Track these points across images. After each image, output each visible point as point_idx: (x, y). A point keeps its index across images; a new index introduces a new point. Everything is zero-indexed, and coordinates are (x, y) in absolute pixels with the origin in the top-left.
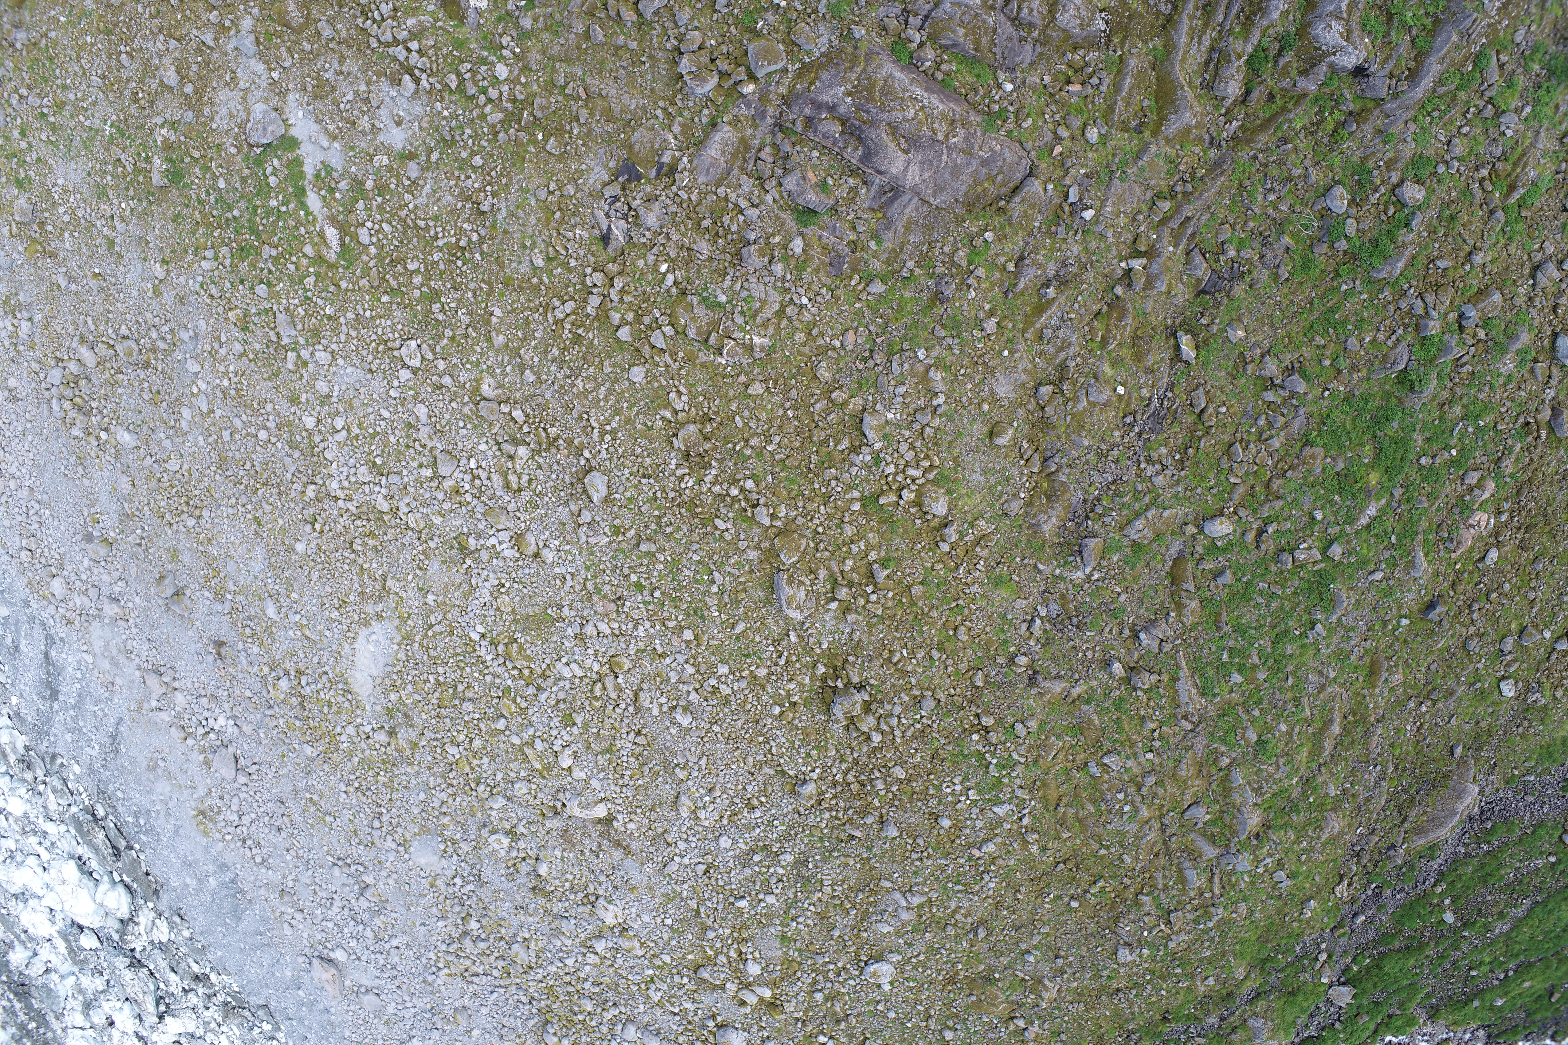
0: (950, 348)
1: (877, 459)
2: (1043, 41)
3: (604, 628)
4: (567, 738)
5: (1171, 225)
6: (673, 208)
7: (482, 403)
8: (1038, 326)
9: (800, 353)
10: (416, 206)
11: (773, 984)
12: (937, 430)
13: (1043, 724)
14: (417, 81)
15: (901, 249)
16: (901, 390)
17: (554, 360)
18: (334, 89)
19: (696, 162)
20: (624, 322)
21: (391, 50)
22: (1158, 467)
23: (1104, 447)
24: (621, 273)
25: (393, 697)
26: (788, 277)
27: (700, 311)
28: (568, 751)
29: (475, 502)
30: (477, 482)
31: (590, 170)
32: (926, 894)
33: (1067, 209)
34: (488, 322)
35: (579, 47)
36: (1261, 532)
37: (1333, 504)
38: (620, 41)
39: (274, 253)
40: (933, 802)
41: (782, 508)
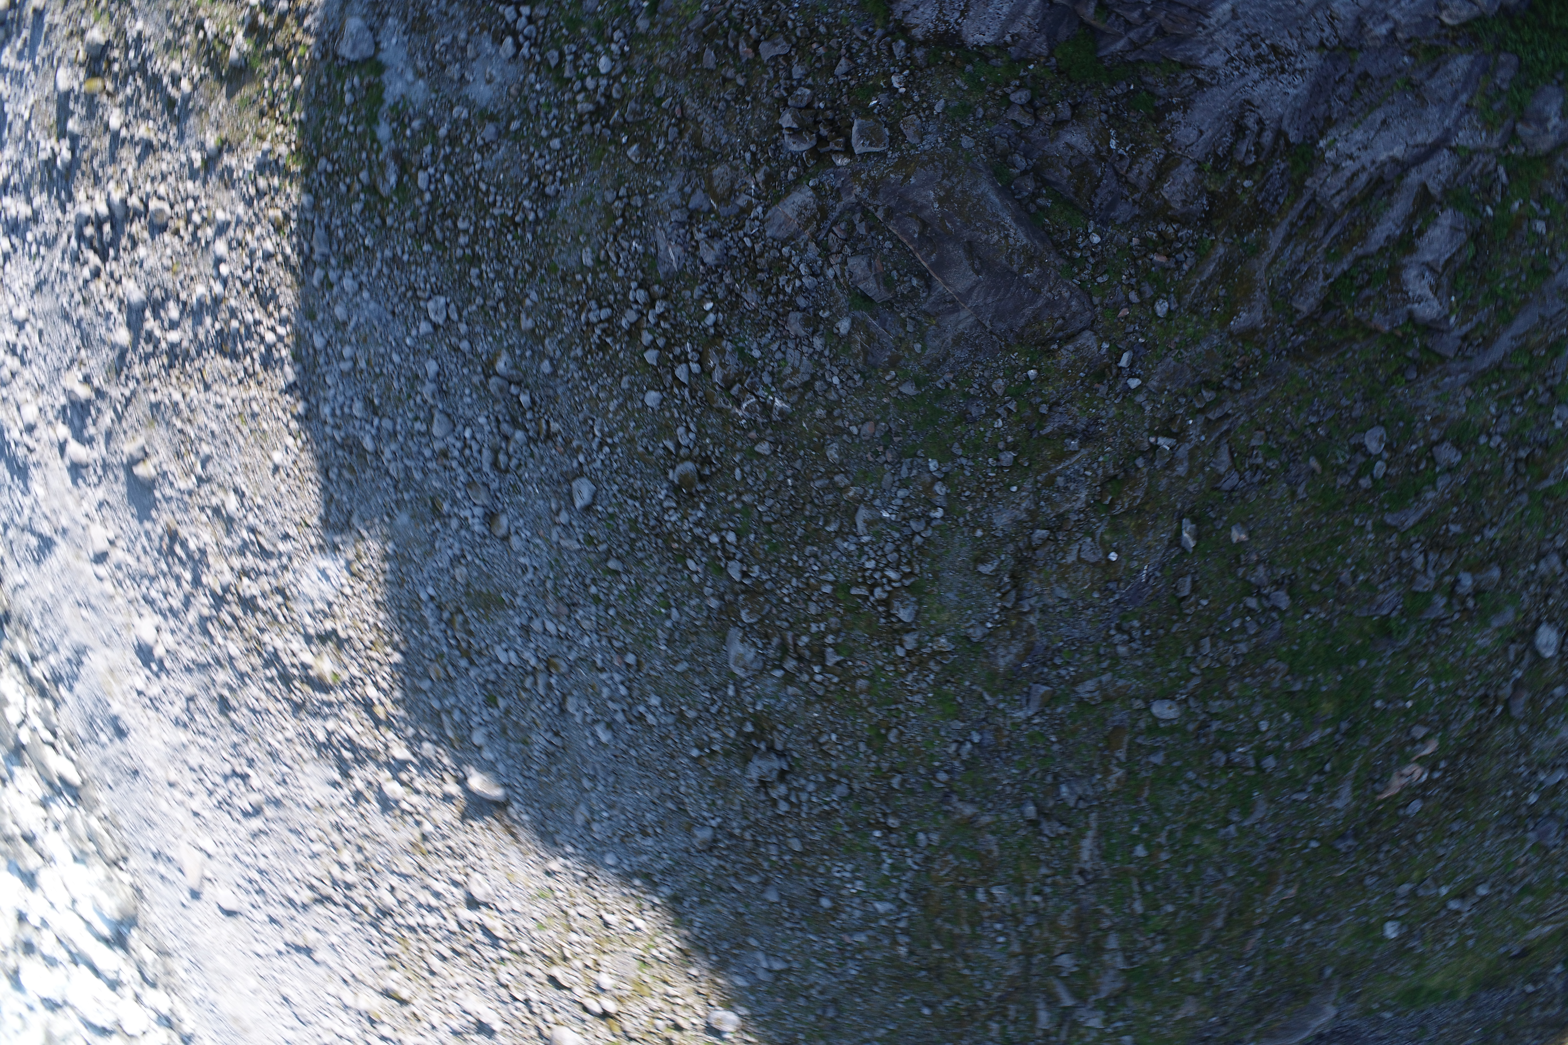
0: (962, 467)
1: (861, 553)
2: (1142, 204)
3: (551, 627)
4: (486, 717)
5: (1211, 416)
6: (734, 252)
7: (493, 380)
8: (1052, 472)
9: (816, 428)
10: (482, 168)
11: (618, 1002)
12: (926, 540)
13: (945, 840)
14: (518, 47)
15: (945, 360)
16: (902, 493)
17: (576, 359)
18: (433, 27)
19: (769, 214)
20: (653, 344)
21: (501, 8)
22: (1126, 637)
23: (1080, 604)
24: (664, 297)
26: (827, 353)
27: (732, 361)
28: (483, 730)
29: (460, 470)
30: (467, 452)
31: (664, 187)
32: (788, 962)
33: (1114, 371)
34: (521, 302)
35: (688, 66)
36: (1204, 725)
37: (1281, 720)
38: (730, 73)
39: (329, 168)
40: (820, 881)
41: (756, 568)
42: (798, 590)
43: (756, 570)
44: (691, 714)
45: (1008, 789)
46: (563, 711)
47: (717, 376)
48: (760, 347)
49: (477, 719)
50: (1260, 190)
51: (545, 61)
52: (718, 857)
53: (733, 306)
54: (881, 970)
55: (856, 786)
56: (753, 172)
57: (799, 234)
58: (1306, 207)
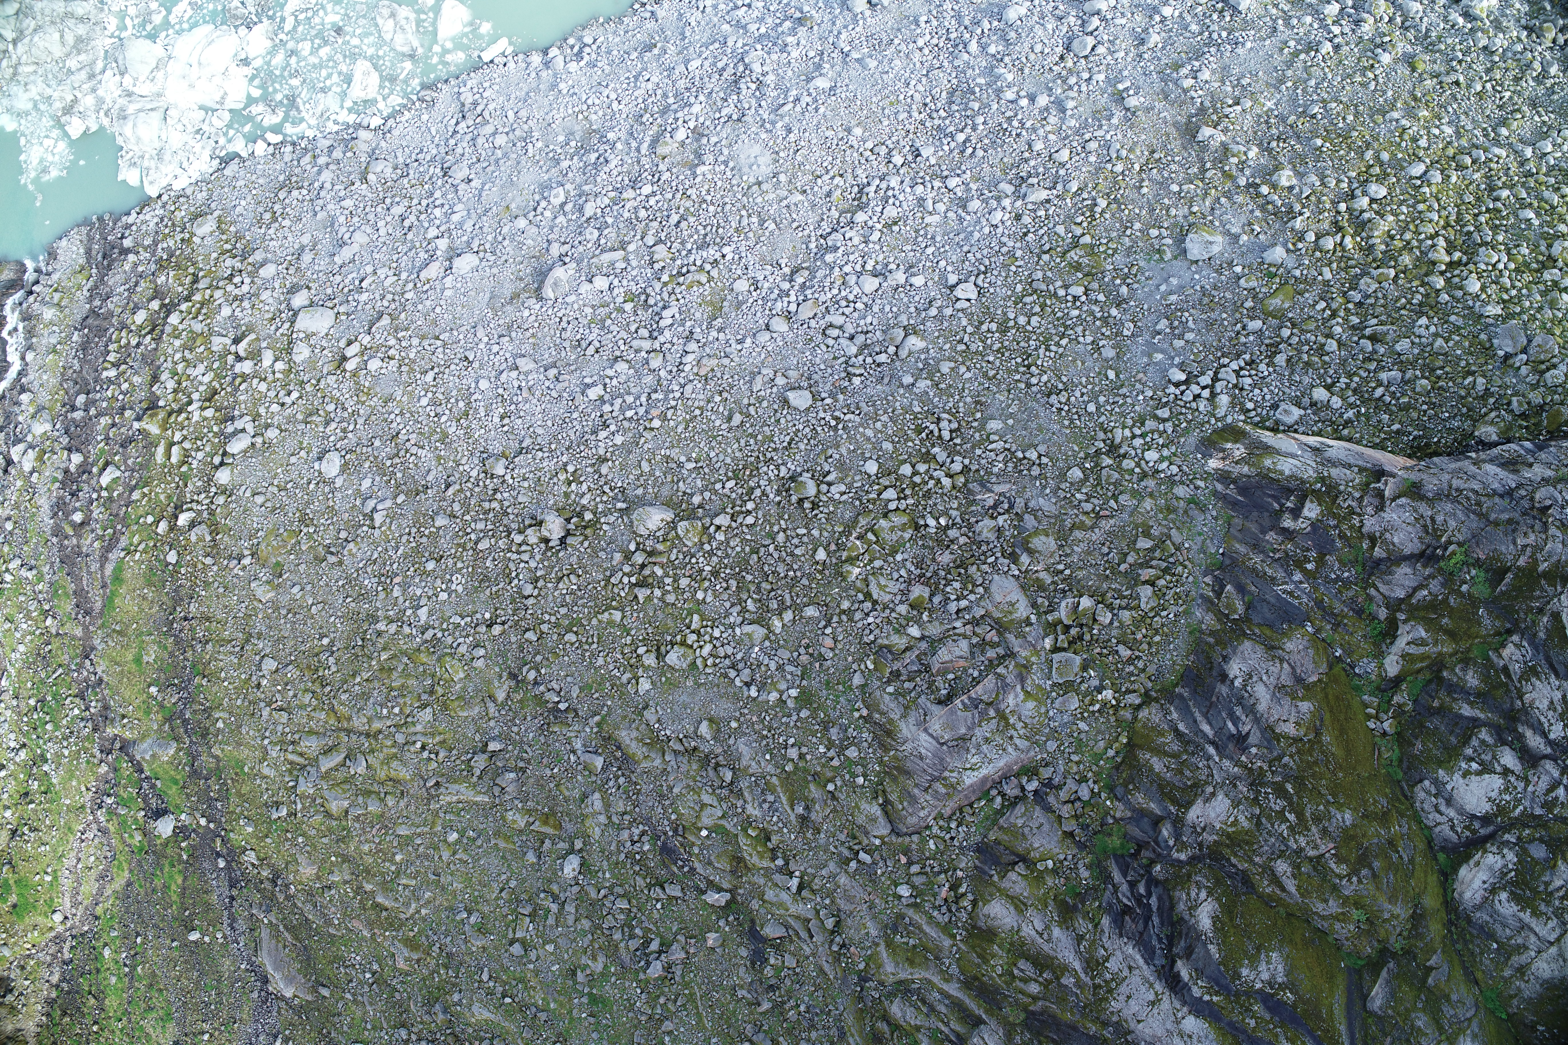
0: (790, 716)
1: (728, 626)
5: (813, 923)
7: (901, 333)
8: (779, 790)
9: (834, 600)
10: (1079, 343)
12: (732, 680)
14: (1177, 385)
17: (912, 405)
19: (1012, 580)
20: (916, 473)
23: (668, 803)
24: (954, 486)
26: (894, 615)
27: (895, 536)
32: (381, 527)
33: (856, 847)
34: (964, 364)
35: (1141, 526)
36: (555, 898)
37: (553, 963)
43: (721, 538)
44: (604, 470)
45: (516, 730)
46: (617, 359)
47: (884, 523)
48: (904, 560)
49: (616, 282)
51: (1161, 406)
52: (478, 477)
53: (940, 542)
54: (366, 606)
55: (530, 602)
56: (1047, 570)
57: (993, 602)
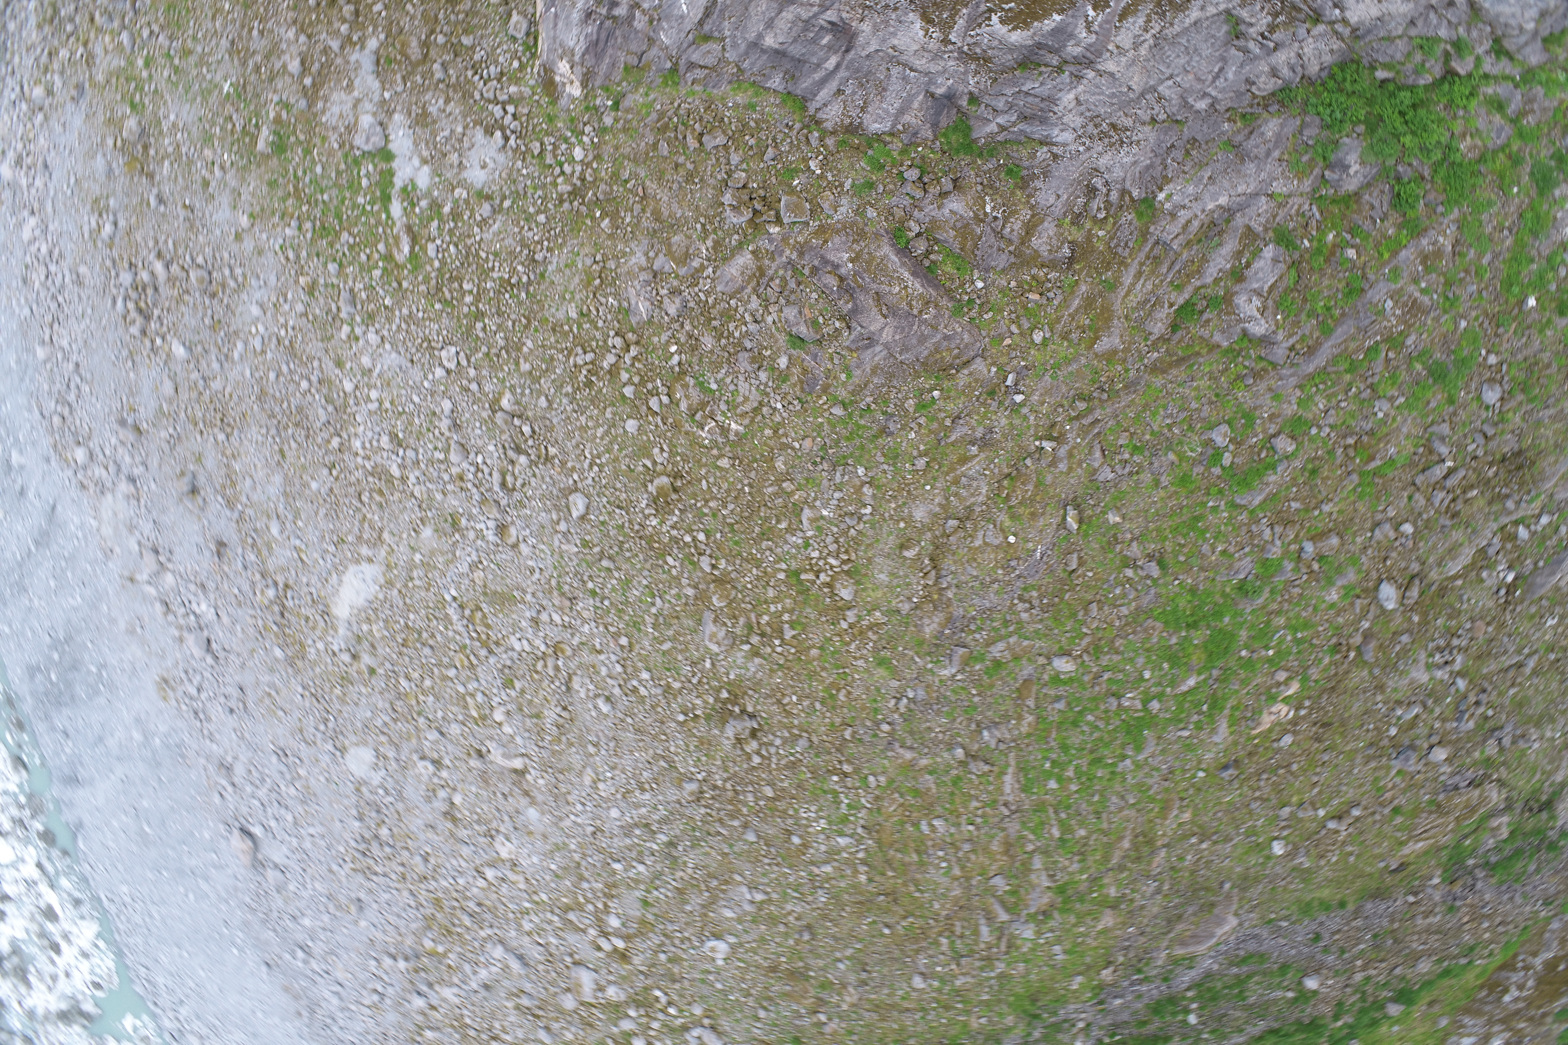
0: (885, 472)
1: (807, 545)
2: (1016, 254)
3: (556, 618)
4: (505, 698)
5: (1084, 422)
6: (692, 304)
7: (499, 414)
9: (766, 444)
11: (627, 938)
12: (859, 532)
13: (891, 781)
14: (506, 139)
15: (866, 386)
16: (837, 495)
17: (567, 395)
18: (434, 122)
19: (718, 273)
20: (630, 382)
21: (490, 107)
22: (1027, 605)
24: (637, 343)
25: (365, 627)
27: (694, 393)
28: (502, 709)
29: (474, 490)
30: (480, 475)
31: (633, 253)
32: (767, 893)
34: (519, 350)
35: (647, 154)
36: (1098, 676)
37: (1161, 669)
38: (681, 160)
39: (351, 241)
40: (790, 821)
41: (723, 561)
42: (758, 578)
43: (722, 564)
45: (940, 736)
46: (569, 689)
47: (683, 406)
48: (716, 382)
49: (497, 699)
50: (1112, 238)
51: (529, 150)
52: (705, 807)
53: (694, 349)
54: (846, 897)
55: (815, 739)
56: (704, 240)
57: (743, 288)
58: (1152, 249)
